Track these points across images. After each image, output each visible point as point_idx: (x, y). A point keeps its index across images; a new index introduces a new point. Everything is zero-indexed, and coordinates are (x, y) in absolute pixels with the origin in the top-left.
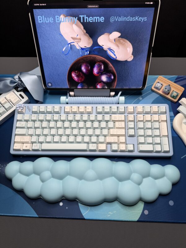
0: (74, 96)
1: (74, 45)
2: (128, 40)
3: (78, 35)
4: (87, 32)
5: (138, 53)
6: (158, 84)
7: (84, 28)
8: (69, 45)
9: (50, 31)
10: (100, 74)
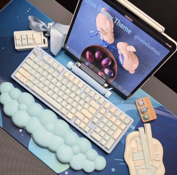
0: (80, 68)
1: (100, 34)
2: (138, 58)
3: (106, 30)
4: (113, 32)
5: (139, 72)
6: (141, 101)
7: (114, 29)
8: (97, 32)
9: (89, 13)
10: (106, 66)
